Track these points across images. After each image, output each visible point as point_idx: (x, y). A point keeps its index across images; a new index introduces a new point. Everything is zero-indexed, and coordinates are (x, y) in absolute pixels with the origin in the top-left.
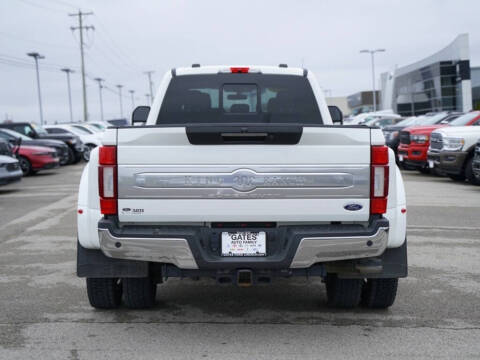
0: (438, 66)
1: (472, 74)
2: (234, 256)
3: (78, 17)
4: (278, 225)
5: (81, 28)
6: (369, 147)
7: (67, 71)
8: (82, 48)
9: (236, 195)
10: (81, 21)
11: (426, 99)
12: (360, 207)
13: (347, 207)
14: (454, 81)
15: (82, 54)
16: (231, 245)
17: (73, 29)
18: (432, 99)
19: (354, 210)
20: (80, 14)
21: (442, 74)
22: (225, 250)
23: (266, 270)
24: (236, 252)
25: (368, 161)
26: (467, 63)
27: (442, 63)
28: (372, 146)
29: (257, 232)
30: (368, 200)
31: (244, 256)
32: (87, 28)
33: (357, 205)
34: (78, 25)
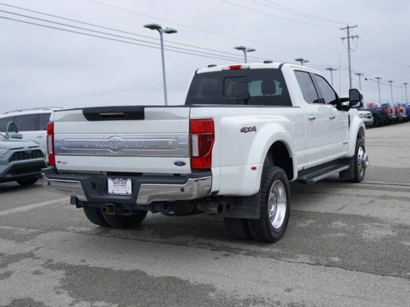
2: (115, 195)
3: (346, 30)
4: (144, 174)
5: (348, 37)
6: (188, 120)
7: (331, 69)
8: (349, 52)
9: (111, 154)
10: (348, 33)
12: (184, 164)
13: (176, 164)
15: (349, 56)
16: (113, 187)
17: (343, 39)
19: (180, 165)
20: (348, 28)
22: (110, 191)
23: (128, 205)
24: (116, 192)
25: (188, 131)
28: (190, 120)
29: (126, 179)
30: (189, 159)
31: (119, 195)
32: (353, 37)
33: (182, 162)
34: (347, 36)
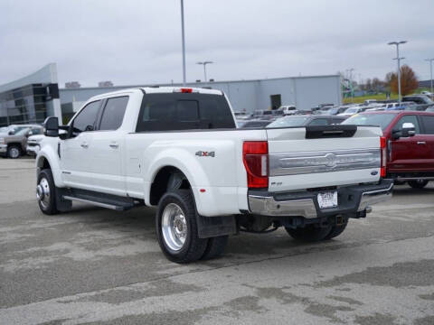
0: (31, 88)
1: (61, 94)
11: (18, 114)
12: (377, 173)
13: (372, 173)
14: (44, 99)
16: (322, 201)
18: (24, 114)
21: (34, 94)
24: (325, 206)
25: (380, 146)
26: (56, 85)
27: (34, 85)
28: (380, 137)
30: (380, 169)
